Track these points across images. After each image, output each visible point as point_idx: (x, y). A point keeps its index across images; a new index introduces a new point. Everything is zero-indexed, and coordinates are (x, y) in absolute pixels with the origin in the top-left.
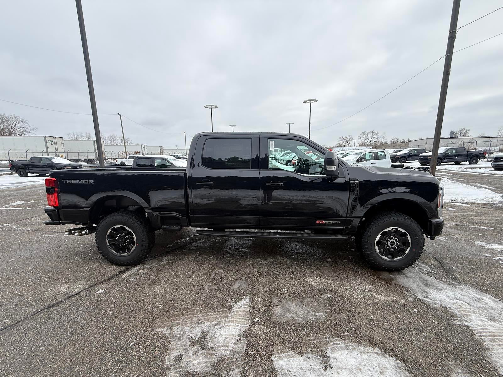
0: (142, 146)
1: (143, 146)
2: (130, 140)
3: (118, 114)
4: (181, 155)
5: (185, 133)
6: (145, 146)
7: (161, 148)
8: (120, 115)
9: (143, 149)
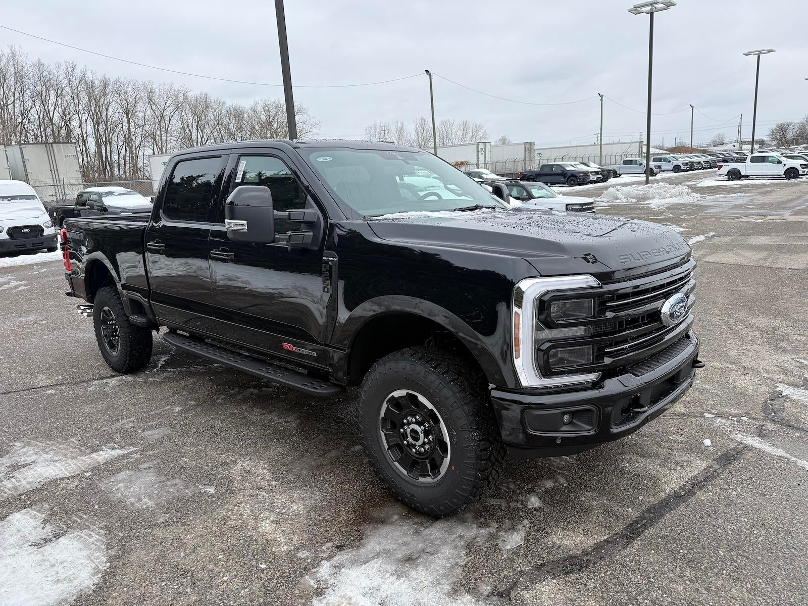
0: (478, 145)
1: (481, 146)
2: (482, 130)
3: (427, 71)
4: (573, 163)
5: (602, 97)
6: (488, 145)
7: (528, 146)
8: (430, 75)
9: (480, 153)
